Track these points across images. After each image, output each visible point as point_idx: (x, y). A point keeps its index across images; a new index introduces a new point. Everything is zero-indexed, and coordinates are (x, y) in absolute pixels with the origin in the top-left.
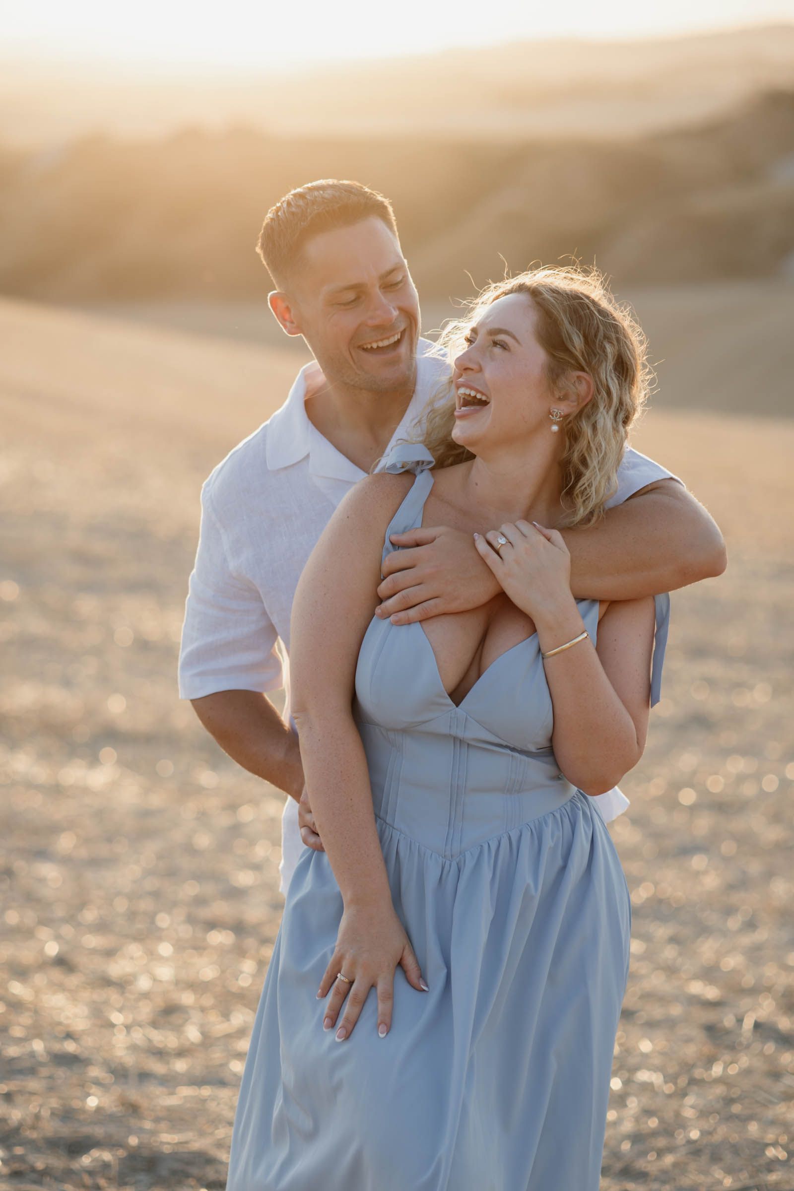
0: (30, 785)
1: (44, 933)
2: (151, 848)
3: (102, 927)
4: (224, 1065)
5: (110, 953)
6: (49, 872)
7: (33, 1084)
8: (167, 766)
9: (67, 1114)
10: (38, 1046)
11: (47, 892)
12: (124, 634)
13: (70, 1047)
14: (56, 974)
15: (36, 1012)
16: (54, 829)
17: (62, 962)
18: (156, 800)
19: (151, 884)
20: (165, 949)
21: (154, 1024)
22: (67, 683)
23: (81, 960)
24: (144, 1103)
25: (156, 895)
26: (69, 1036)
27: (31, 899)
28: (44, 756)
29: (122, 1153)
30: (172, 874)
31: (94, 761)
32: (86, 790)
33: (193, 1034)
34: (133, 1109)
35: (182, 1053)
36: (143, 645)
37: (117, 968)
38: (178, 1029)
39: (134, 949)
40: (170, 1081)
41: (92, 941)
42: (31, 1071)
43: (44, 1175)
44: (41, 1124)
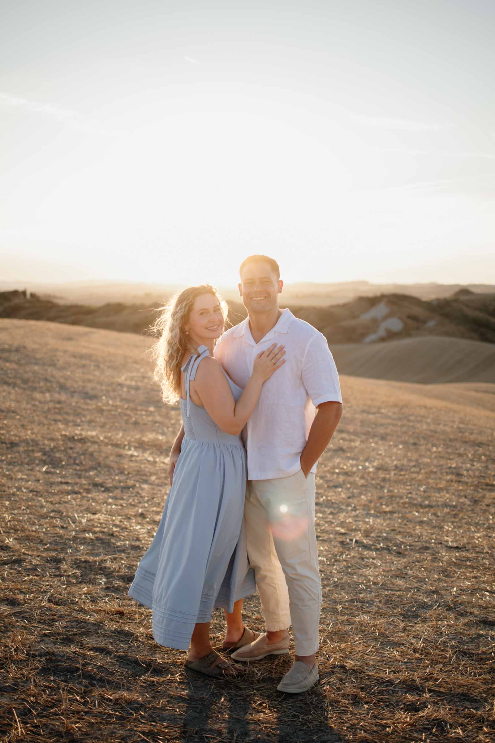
6: (146, 486)
10: (128, 542)
11: (143, 493)
13: (137, 543)
14: (139, 519)
15: (130, 531)
16: (151, 474)
17: (142, 515)
22: (163, 434)
23: (148, 515)
26: (138, 539)
27: (138, 494)
42: (123, 551)
43: (117, 589)
44: (121, 570)
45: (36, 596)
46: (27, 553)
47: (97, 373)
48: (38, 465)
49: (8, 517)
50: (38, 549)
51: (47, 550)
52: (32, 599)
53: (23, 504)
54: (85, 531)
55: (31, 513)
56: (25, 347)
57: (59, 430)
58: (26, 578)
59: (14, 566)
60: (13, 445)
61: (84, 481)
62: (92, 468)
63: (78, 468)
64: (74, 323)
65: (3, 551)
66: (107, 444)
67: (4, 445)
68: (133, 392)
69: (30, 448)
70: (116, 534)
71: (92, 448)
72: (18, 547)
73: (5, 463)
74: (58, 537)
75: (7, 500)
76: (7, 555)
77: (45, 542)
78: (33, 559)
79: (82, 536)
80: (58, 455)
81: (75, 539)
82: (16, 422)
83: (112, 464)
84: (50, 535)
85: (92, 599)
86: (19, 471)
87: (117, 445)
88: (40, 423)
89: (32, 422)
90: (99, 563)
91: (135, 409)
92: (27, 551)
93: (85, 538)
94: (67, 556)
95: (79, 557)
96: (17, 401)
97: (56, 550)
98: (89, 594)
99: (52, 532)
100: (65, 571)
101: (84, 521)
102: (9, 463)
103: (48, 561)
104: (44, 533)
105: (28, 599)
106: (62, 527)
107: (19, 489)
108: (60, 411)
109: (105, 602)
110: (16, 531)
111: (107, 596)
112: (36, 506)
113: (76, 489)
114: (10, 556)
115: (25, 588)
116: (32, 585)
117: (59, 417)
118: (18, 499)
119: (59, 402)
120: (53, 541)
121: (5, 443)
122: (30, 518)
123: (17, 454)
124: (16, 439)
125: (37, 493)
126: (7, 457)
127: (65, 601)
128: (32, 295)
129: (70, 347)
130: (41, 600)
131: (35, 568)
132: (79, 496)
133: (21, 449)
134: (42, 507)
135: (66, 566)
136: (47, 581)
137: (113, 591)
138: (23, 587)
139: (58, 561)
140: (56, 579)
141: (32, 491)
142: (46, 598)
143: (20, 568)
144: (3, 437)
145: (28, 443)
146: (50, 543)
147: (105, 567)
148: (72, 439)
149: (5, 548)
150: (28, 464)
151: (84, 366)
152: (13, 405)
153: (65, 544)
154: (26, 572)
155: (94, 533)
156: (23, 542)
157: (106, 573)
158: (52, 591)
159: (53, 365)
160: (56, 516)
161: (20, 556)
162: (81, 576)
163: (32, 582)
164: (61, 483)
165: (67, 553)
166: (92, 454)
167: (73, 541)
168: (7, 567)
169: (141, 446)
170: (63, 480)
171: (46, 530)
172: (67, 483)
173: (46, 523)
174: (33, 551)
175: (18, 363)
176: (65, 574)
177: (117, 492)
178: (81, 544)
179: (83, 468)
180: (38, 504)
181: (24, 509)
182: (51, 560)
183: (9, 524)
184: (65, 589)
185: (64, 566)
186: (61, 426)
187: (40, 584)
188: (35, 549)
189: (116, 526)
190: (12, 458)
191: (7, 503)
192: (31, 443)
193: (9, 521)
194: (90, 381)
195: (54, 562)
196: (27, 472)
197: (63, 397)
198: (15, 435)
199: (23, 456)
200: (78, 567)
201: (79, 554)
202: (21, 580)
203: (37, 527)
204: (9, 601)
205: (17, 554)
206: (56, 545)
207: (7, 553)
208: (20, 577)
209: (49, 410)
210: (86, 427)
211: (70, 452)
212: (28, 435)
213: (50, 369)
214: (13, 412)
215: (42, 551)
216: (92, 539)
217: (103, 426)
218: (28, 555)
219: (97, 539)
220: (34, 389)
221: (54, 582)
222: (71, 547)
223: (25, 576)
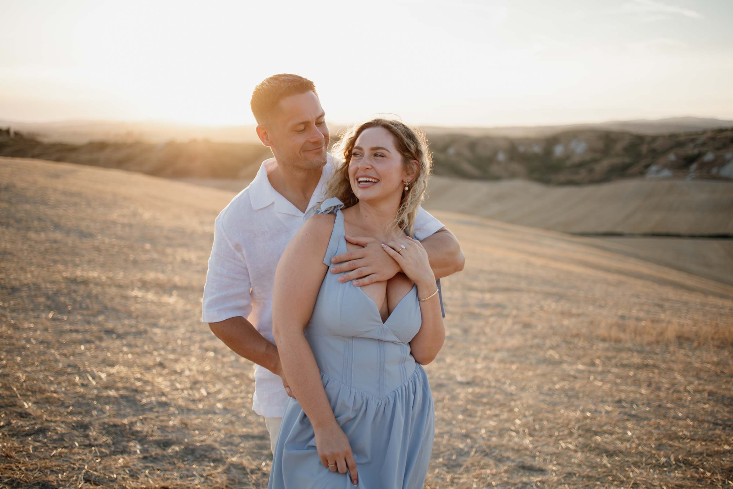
0: (153, 302)
1: (155, 353)
2: (187, 322)
3: (174, 351)
4: (215, 404)
5: (176, 361)
6: (157, 331)
7: (152, 415)
8: (192, 296)
9: (163, 429)
10: (153, 399)
11: (156, 339)
12: (179, 258)
13: (164, 399)
14: (159, 369)
15: (153, 385)
16: (159, 316)
17: (161, 365)
18: (188, 307)
19: (188, 335)
20: (193, 359)
21: (191, 388)
22: (163, 272)
23: (166, 363)
24: (189, 422)
25: (190, 338)
26: (163, 394)
27: (152, 341)
28: (157, 293)
29: (182, 447)
30: (193, 331)
31: (171, 295)
32: (168, 304)
33: (204, 392)
34: (185, 425)
35: (200, 400)
36: (184, 261)
37: (178, 367)
38: (198, 390)
39: (183, 359)
40: (197, 412)
41: (172, 356)
42: (151, 409)
43: (155, 459)
44: (154, 434)
45: (70, 475)
46: (49, 419)
47: (89, 211)
48: (43, 311)
49: (23, 376)
50: (61, 414)
51: (71, 413)
52: (67, 479)
53: (36, 359)
54: (106, 388)
55: (45, 370)
56: (14, 186)
57: (59, 272)
58: (54, 452)
59: (39, 437)
60: (14, 290)
61: (95, 328)
62: (100, 313)
63: (85, 312)
64: (58, 160)
65: (22, 419)
66: (110, 286)
67: (5, 291)
68: (127, 230)
69: (33, 293)
70: (140, 389)
71: (96, 290)
72: (39, 412)
73: (8, 310)
74: (80, 397)
75: (18, 355)
76: (28, 423)
77: (67, 404)
78: (57, 426)
79: (105, 394)
80: (62, 299)
81: (98, 398)
82: (14, 265)
83: (119, 307)
84: (70, 395)
85: (132, 473)
86: (25, 319)
87: (120, 286)
88: (39, 266)
89: (31, 264)
90: (129, 426)
91: (131, 247)
92: (49, 417)
93: (108, 397)
94: (93, 419)
95: (106, 420)
96: (13, 242)
97: (80, 413)
98: (127, 467)
99: (72, 391)
100: (96, 439)
101: (103, 376)
102: (13, 311)
103: (74, 428)
104: (64, 393)
105: (61, 481)
106: (83, 385)
107: (28, 340)
108: (57, 251)
109: (146, 476)
110: (34, 392)
111: (146, 467)
112: (50, 361)
113: (88, 337)
114: (32, 425)
115: (55, 466)
116: (63, 460)
117: (56, 257)
118: (28, 353)
119: (55, 241)
120: (75, 403)
121: (7, 289)
122: (47, 376)
123: (19, 300)
124: (16, 283)
125: (48, 344)
126: (10, 304)
127: (103, 479)
128: (16, 134)
129: (60, 184)
130: (76, 480)
131: (61, 439)
132: (93, 346)
133: (24, 294)
134: (56, 361)
135: (94, 433)
136: (78, 454)
137: (152, 462)
138: (54, 464)
139: (85, 427)
140: (87, 451)
141: (42, 342)
142: (81, 476)
143: (45, 439)
144: (2, 282)
145: (29, 287)
146: (73, 405)
147: (137, 432)
148: (74, 281)
149: (24, 415)
150: (33, 310)
151: (75, 204)
152: (9, 246)
153: (88, 404)
154: (53, 443)
155: (117, 389)
156: (44, 406)
157: (139, 439)
158: (86, 467)
159: (44, 203)
160: (73, 372)
161: (42, 423)
162: (113, 444)
163: (62, 457)
164: (71, 331)
165: (92, 416)
166: (96, 297)
167: (97, 400)
168: (30, 439)
169: (145, 285)
170: (73, 328)
171: (66, 389)
172: (77, 331)
173: (64, 381)
174: (55, 416)
175: (9, 201)
176: (96, 443)
177: (130, 338)
178: (106, 403)
179: (90, 312)
180: (51, 358)
181: (37, 366)
182: (77, 426)
183: (24, 384)
184: (100, 463)
185: (93, 433)
186: (60, 267)
187: (71, 458)
188: (58, 413)
189: (139, 380)
190: (15, 305)
191: (19, 359)
192: (32, 287)
193: (25, 381)
194: (83, 219)
195: (81, 428)
196: (33, 320)
197: (58, 236)
198: (15, 279)
199: (27, 301)
200: (108, 433)
201: (104, 416)
202: (50, 455)
203: (56, 386)
204: (41, 484)
205: (39, 421)
206: (80, 407)
207: (28, 421)
208: (46, 450)
209: (46, 250)
210: (86, 266)
211: (74, 295)
212: (28, 278)
213: (42, 208)
214: (10, 254)
215: (65, 416)
216: (115, 398)
217: (103, 266)
218: (51, 421)
219: (122, 396)
220: (28, 229)
221: (86, 454)
222: (95, 408)
223: (52, 450)
